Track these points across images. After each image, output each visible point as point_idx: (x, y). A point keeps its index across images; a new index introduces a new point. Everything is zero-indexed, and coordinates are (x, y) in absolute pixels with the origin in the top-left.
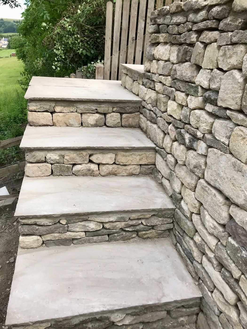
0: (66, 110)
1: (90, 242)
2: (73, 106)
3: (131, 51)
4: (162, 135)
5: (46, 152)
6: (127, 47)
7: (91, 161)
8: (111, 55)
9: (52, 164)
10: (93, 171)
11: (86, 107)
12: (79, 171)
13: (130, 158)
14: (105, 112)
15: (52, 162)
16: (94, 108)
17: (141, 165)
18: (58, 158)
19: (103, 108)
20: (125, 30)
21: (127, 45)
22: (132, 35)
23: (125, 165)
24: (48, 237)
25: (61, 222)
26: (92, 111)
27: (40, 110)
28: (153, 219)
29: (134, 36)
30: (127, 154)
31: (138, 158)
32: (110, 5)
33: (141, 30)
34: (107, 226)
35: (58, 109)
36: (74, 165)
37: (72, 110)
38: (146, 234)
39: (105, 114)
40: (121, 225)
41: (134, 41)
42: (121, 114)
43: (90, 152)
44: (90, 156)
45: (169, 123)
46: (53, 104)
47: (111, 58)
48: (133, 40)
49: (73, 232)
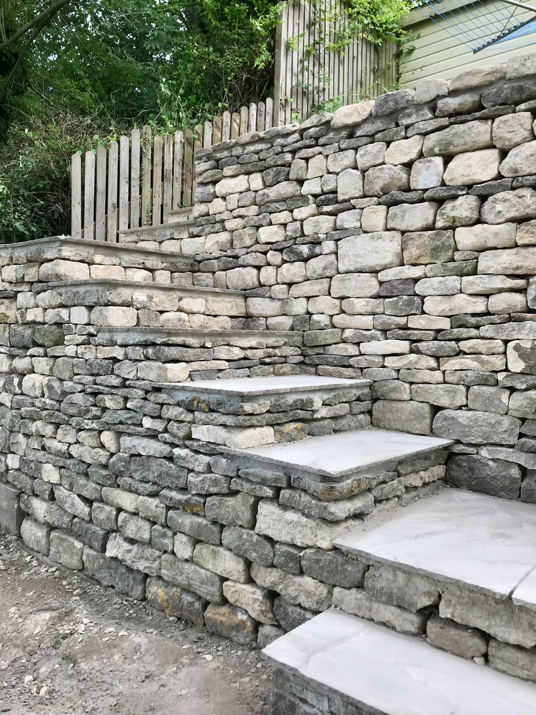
0: (108, 260)
1: (234, 377)
2: (116, 256)
3: (112, 223)
4: (255, 271)
5: (133, 290)
6: (106, 218)
7: (180, 310)
8: (83, 227)
9: (138, 309)
10: (184, 321)
11: (132, 258)
12: (168, 320)
17: (231, 317)
18: (146, 299)
19: (151, 262)
20: (102, 193)
21: (106, 213)
22: (112, 199)
23: (215, 316)
24: (195, 366)
25: (207, 345)
26: (139, 264)
27: (75, 258)
28: (284, 348)
29: (116, 202)
30: (218, 299)
31: (229, 306)
32: (76, 159)
33: (124, 194)
34: (249, 353)
35: (98, 258)
36: (161, 312)
37: (114, 262)
38: (281, 368)
39: (152, 271)
40: (260, 353)
41: (116, 209)
42: (172, 273)
43: (180, 294)
45: (265, 253)
46: (92, 251)
47: (83, 232)
48: (114, 207)
49: (218, 359)
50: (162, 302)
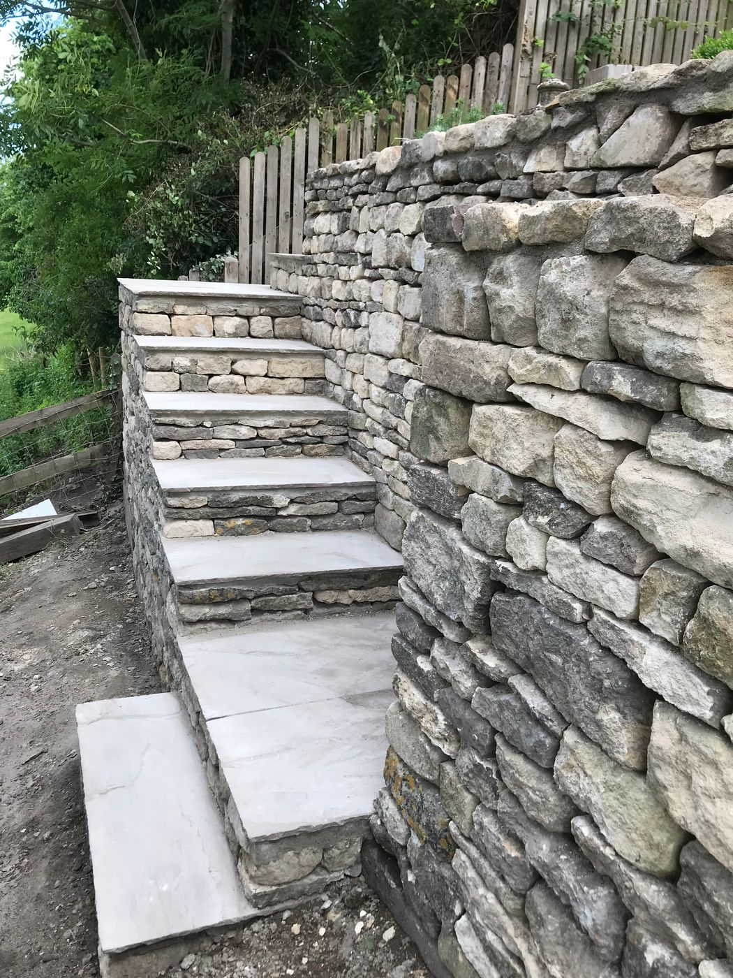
0: (191, 310)
1: (241, 456)
2: (202, 305)
3: (284, 234)
4: (329, 329)
5: (174, 355)
6: (278, 229)
7: (233, 372)
8: (251, 242)
9: (180, 374)
10: (237, 385)
11: (221, 306)
12: (218, 384)
13: (289, 367)
14: (249, 314)
15: (181, 370)
16: (232, 308)
17: (305, 379)
18: (189, 364)
19: (246, 308)
20: (273, 202)
21: (278, 224)
22: (284, 208)
23: (282, 378)
24: (188, 445)
25: (205, 424)
26: (230, 312)
27: (153, 311)
28: (321, 427)
29: (289, 210)
30: (285, 360)
31: (300, 367)
32: (245, 164)
33: (298, 200)
34: (263, 433)
35: (179, 309)
36: (211, 376)
37: (199, 311)
38: (314, 448)
39: (248, 318)
40: (280, 433)
41: (289, 219)
42: (273, 318)
43: (233, 357)
44: (233, 363)
45: (335, 310)
46: (172, 302)
47: (251, 248)
48: (286, 217)
49: (220, 439)
50: (209, 366)
